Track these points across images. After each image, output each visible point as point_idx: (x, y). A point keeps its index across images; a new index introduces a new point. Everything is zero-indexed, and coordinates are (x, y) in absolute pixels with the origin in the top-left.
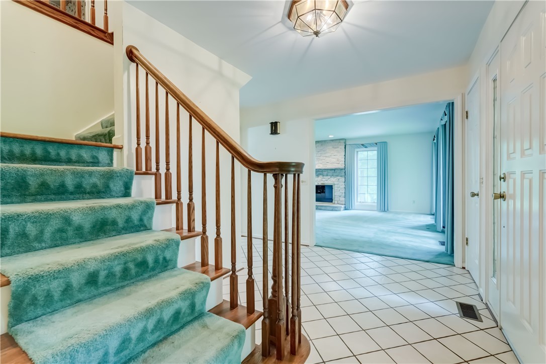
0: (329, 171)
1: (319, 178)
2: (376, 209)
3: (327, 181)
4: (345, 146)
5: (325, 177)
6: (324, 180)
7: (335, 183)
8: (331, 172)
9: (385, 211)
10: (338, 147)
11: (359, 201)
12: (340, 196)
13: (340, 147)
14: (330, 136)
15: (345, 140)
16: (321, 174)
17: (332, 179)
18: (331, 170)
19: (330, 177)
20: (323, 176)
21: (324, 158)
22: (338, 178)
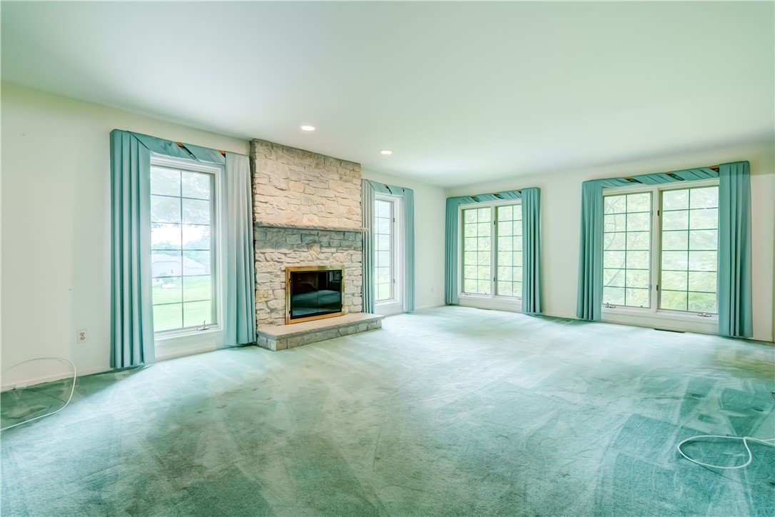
0: (333, 234)
1: (311, 252)
3: (328, 258)
5: (325, 250)
6: (322, 256)
7: (346, 264)
8: (337, 237)
10: (350, 181)
12: (353, 295)
16: (315, 242)
17: (339, 254)
18: (337, 232)
19: (334, 250)
20: (321, 246)
21: (324, 201)
22: (351, 252)
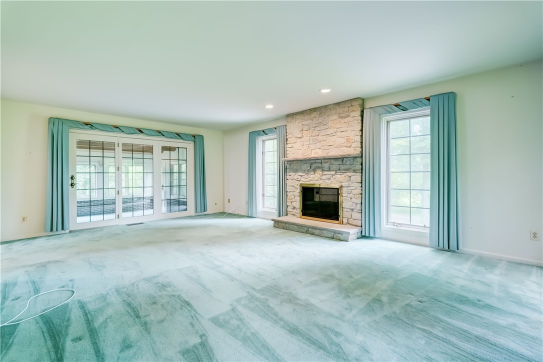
0: (332, 161)
1: (316, 174)
2: (428, 243)
3: (329, 179)
4: (362, 112)
5: (325, 173)
6: (324, 177)
7: (344, 184)
8: (336, 163)
9: (449, 250)
10: (349, 116)
11: (391, 220)
12: (352, 210)
13: (352, 114)
14: (325, 91)
15: (363, 100)
16: (319, 168)
17: (339, 176)
18: (336, 159)
19: (333, 173)
20: (323, 170)
21: (324, 138)
22: (349, 174)
